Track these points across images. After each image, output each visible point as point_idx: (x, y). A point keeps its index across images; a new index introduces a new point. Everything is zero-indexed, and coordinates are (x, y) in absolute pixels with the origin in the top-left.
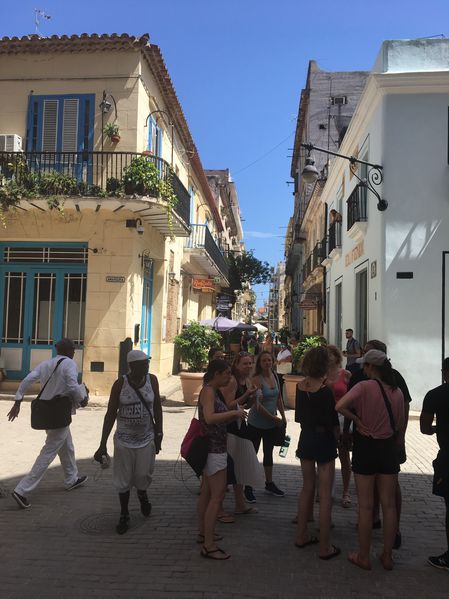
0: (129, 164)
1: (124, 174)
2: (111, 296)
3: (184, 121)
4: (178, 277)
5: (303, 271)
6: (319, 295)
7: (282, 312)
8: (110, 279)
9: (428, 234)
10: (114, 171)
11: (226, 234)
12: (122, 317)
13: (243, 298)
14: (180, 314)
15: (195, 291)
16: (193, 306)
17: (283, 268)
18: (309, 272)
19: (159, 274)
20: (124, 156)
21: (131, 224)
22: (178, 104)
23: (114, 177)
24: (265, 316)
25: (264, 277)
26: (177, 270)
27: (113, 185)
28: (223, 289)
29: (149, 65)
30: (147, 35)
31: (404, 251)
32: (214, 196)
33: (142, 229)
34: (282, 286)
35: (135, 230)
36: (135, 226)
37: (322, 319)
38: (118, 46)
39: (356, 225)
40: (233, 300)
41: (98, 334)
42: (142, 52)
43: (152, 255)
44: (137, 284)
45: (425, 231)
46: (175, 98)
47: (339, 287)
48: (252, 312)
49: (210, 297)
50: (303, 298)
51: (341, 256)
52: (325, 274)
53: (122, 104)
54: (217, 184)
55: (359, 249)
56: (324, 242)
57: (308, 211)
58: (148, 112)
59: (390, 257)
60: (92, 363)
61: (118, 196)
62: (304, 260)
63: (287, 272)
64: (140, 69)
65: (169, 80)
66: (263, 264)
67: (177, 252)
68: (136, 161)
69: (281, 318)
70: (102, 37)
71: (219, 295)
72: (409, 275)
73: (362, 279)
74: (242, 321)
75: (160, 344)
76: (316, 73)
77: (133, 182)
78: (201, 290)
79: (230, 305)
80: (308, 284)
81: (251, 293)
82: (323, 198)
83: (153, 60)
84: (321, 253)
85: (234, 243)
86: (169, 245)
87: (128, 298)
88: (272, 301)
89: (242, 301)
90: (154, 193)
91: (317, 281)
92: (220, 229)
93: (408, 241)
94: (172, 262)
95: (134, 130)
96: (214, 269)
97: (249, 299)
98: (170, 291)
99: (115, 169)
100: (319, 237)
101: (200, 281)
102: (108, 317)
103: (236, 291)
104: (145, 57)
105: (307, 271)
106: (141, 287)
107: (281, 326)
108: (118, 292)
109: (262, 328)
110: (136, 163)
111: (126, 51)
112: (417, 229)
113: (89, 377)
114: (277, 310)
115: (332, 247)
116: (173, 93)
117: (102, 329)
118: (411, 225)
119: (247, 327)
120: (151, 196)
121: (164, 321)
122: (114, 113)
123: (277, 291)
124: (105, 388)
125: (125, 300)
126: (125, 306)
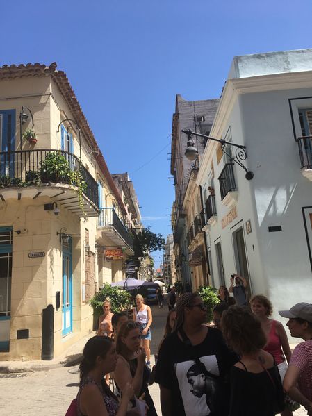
0: (44, 159)
1: (40, 167)
2: (33, 269)
3: (90, 132)
4: (93, 249)
5: (188, 238)
6: (203, 254)
7: (174, 270)
8: (32, 255)
9: (288, 195)
10: (32, 165)
11: (129, 216)
12: (43, 286)
13: (145, 262)
14: (96, 279)
15: (108, 259)
16: (107, 272)
17: (171, 238)
18: (193, 238)
19: (76, 248)
20: (39, 152)
21: (48, 207)
22: (84, 118)
23: (32, 169)
24: (162, 275)
25: (159, 245)
26: (92, 244)
27: (31, 177)
28: (130, 257)
29: (59, 88)
30: (55, 63)
31: (271, 210)
32: (118, 190)
33: (58, 210)
34: (172, 251)
35: (52, 212)
36: (52, 209)
37: (207, 272)
38: (32, 73)
39: (229, 194)
40: (138, 264)
41: (23, 304)
42: (52, 77)
43: (69, 232)
44: (56, 258)
45: (285, 192)
46: (81, 113)
47: (219, 246)
48: (152, 272)
49: (120, 263)
50: (190, 257)
51: (217, 221)
52: (205, 237)
53: (37, 115)
54: (119, 182)
55: (233, 213)
56: (202, 213)
57: (187, 194)
58: (59, 121)
59: (261, 216)
60: (18, 331)
61: (36, 185)
62: (187, 230)
63: (175, 241)
64: (50, 89)
65: (75, 100)
66: (157, 236)
67: (91, 230)
69: (173, 275)
70: (19, 67)
71: (127, 262)
72: (278, 229)
73: (238, 237)
74: (145, 279)
75: (80, 305)
77: (48, 172)
78: (112, 259)
79: (136, 268)
80: (193, 247)
81: (151, 259)
82: (198, 182)
83: (61, 83)
84: (201, 222)
85: (135, 223)
86: (84, 225)
87: (49, 270)
88: (166, 263)
89: (145, 265)
90: (66, 180)
91: (199, 244)
92: (124, 213)
93: (273, 201)
94: (87, 238)
95: (48, 134)
96: (122, 242)
97: (149, 263)
98: (87, 261)
99: (34, 163)
100: (197, 211)
101: (111, 251)
102: (31, 288)
103: (140, 258)
104: (54, 81)
105: (191, 237)
106: (61, 259)
107: (174, 281)
108: (39, 266)
109: (161, 284)
110: (49, 157)
111: (39, 77)
112: (278, 192)
113: (17, 345)
114: (170, 270)
115: (209, 216)
116: (80, 110)
117: (27, 300)
118: (274, 189)
119: (150, 284)
120: (64, 183)
121: (83, 287)
122: (31, 122)
123: (168, 256)
124: (30, 353)
125: (46, 272)
126: (46, 277)
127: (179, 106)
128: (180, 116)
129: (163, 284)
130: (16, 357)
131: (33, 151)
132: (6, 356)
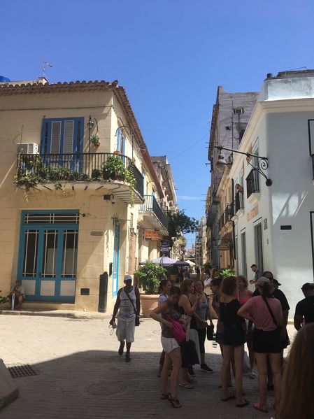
0: (106, 160)
1: (103, 166)
2: (95, 244)
3: (139, 130)
4: (136, 231)
5: (219, 223)
6: (230, 240)
7: (205, 252)
8: (93, 234)
9: (300, 201)
10: (97, 165)
11: (165, 199)
12: (101, 258)
13: (178, 242)
14: (137, 255)
15: (147, 239)
16: (145, 249)
17: (205, 221)
18: (223, 225)
20: (103, 155)
21: (107, 197)
22: (135, 120)
23: (97, 168)
24: (193, 255)
25: (192, 228)
26: (135, 226)
27: (96, 174)
28: (165, 237)
29: (118, 99)
30: (117, 81)
31: (284, 213)
32: (157, 175)
33: (114, 201)
34: (204, 234)
35: (110, 202)
36: (110, 199)
37: (233, 257)
38: (98, 88)
39: (252, 195)
40: (171, 244)
41: (85, 269)
42: (113, 91)
43: (120, 217)
44: (111, 236)
45: (297, 198)
47: (244, 235)
48: (184, 252)
49: (156, 243)
50: (219, 242)
51: (244, 214)
52: (234, 226)
53: (101, 123)
54: (159, 167)
55: (255, 211)
56: (232, 205)
57: (221, 184)
58: (117, 127)
59: (276, 216)
60: (82, 289)
61: (99, 180)
62: (219, 216)
63: (207, 224)
64: (112, 102)
65: (129, 107)
66: (191, 219)
67: (135, 214)
68: (110, 158)
69: (204, 256)
70: (89, 83)
71: (162, 241)
72: (289, 228)
73: (258, 229)
74: (177, 259)
76: (223, 94)
77: (109, 171)
78: (151, 239)
79: (170, 248)
80: (223, 233)
81: (183, 239)
82: (231, 176)
83: (120, 95)
84: (231, 212)
85: (171, 205)
86: (130, 210)
87: (105, 246)
88: (197, 244)
89: (178, 245)
90: (122, 178)
91: (228, 231)
92: (161, 196)
93: (287, 205)
94: (131, 221)
95: (109, 139)
96: (159, 224)
97: (182, 243)
98: (131, 240)
99: (97, 163)
100: (229, 201)
101: (150, 233)
102: (92, 258)
103: (173, 238)
104: (115, 94)
105: (222, 224)
106: (113, 237)
107: (204, 262)
108: (98, 242)
109: (191, 263)
110: (110, 159)
111: (103, 91)
112: (292, 198)
113: (80, 299)
114: (201, 251)
115: (238, 208)
116: (133, 114)
117: (88, 266)
118: (288, 195)
119: (182, 263)
120: (120, 180)
121: (127, 260)
122: (96, 128)
123: (201, 237)
124: (90, 306)
125: (103, 247)
126: (103, 251)
127: (219, 98)
128: (220, 107)
129: (194, 264)
130: (80, 308)
131: (95, 154)
132: (72, 307)
